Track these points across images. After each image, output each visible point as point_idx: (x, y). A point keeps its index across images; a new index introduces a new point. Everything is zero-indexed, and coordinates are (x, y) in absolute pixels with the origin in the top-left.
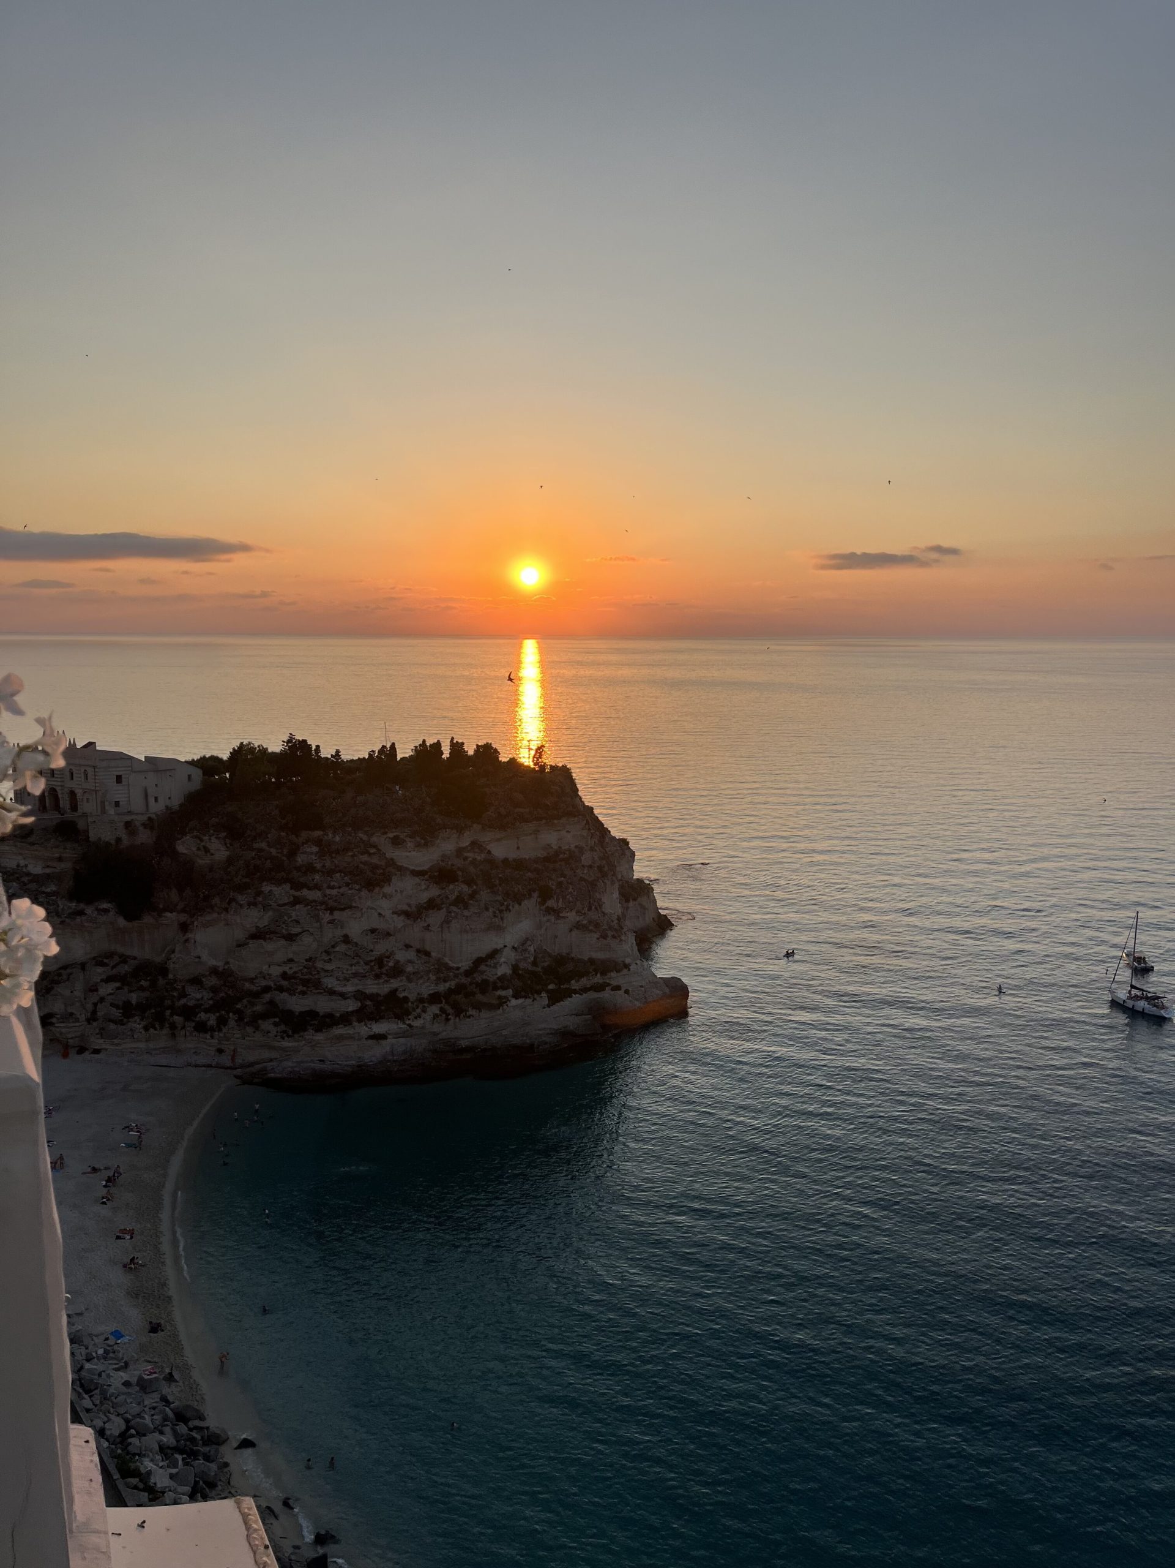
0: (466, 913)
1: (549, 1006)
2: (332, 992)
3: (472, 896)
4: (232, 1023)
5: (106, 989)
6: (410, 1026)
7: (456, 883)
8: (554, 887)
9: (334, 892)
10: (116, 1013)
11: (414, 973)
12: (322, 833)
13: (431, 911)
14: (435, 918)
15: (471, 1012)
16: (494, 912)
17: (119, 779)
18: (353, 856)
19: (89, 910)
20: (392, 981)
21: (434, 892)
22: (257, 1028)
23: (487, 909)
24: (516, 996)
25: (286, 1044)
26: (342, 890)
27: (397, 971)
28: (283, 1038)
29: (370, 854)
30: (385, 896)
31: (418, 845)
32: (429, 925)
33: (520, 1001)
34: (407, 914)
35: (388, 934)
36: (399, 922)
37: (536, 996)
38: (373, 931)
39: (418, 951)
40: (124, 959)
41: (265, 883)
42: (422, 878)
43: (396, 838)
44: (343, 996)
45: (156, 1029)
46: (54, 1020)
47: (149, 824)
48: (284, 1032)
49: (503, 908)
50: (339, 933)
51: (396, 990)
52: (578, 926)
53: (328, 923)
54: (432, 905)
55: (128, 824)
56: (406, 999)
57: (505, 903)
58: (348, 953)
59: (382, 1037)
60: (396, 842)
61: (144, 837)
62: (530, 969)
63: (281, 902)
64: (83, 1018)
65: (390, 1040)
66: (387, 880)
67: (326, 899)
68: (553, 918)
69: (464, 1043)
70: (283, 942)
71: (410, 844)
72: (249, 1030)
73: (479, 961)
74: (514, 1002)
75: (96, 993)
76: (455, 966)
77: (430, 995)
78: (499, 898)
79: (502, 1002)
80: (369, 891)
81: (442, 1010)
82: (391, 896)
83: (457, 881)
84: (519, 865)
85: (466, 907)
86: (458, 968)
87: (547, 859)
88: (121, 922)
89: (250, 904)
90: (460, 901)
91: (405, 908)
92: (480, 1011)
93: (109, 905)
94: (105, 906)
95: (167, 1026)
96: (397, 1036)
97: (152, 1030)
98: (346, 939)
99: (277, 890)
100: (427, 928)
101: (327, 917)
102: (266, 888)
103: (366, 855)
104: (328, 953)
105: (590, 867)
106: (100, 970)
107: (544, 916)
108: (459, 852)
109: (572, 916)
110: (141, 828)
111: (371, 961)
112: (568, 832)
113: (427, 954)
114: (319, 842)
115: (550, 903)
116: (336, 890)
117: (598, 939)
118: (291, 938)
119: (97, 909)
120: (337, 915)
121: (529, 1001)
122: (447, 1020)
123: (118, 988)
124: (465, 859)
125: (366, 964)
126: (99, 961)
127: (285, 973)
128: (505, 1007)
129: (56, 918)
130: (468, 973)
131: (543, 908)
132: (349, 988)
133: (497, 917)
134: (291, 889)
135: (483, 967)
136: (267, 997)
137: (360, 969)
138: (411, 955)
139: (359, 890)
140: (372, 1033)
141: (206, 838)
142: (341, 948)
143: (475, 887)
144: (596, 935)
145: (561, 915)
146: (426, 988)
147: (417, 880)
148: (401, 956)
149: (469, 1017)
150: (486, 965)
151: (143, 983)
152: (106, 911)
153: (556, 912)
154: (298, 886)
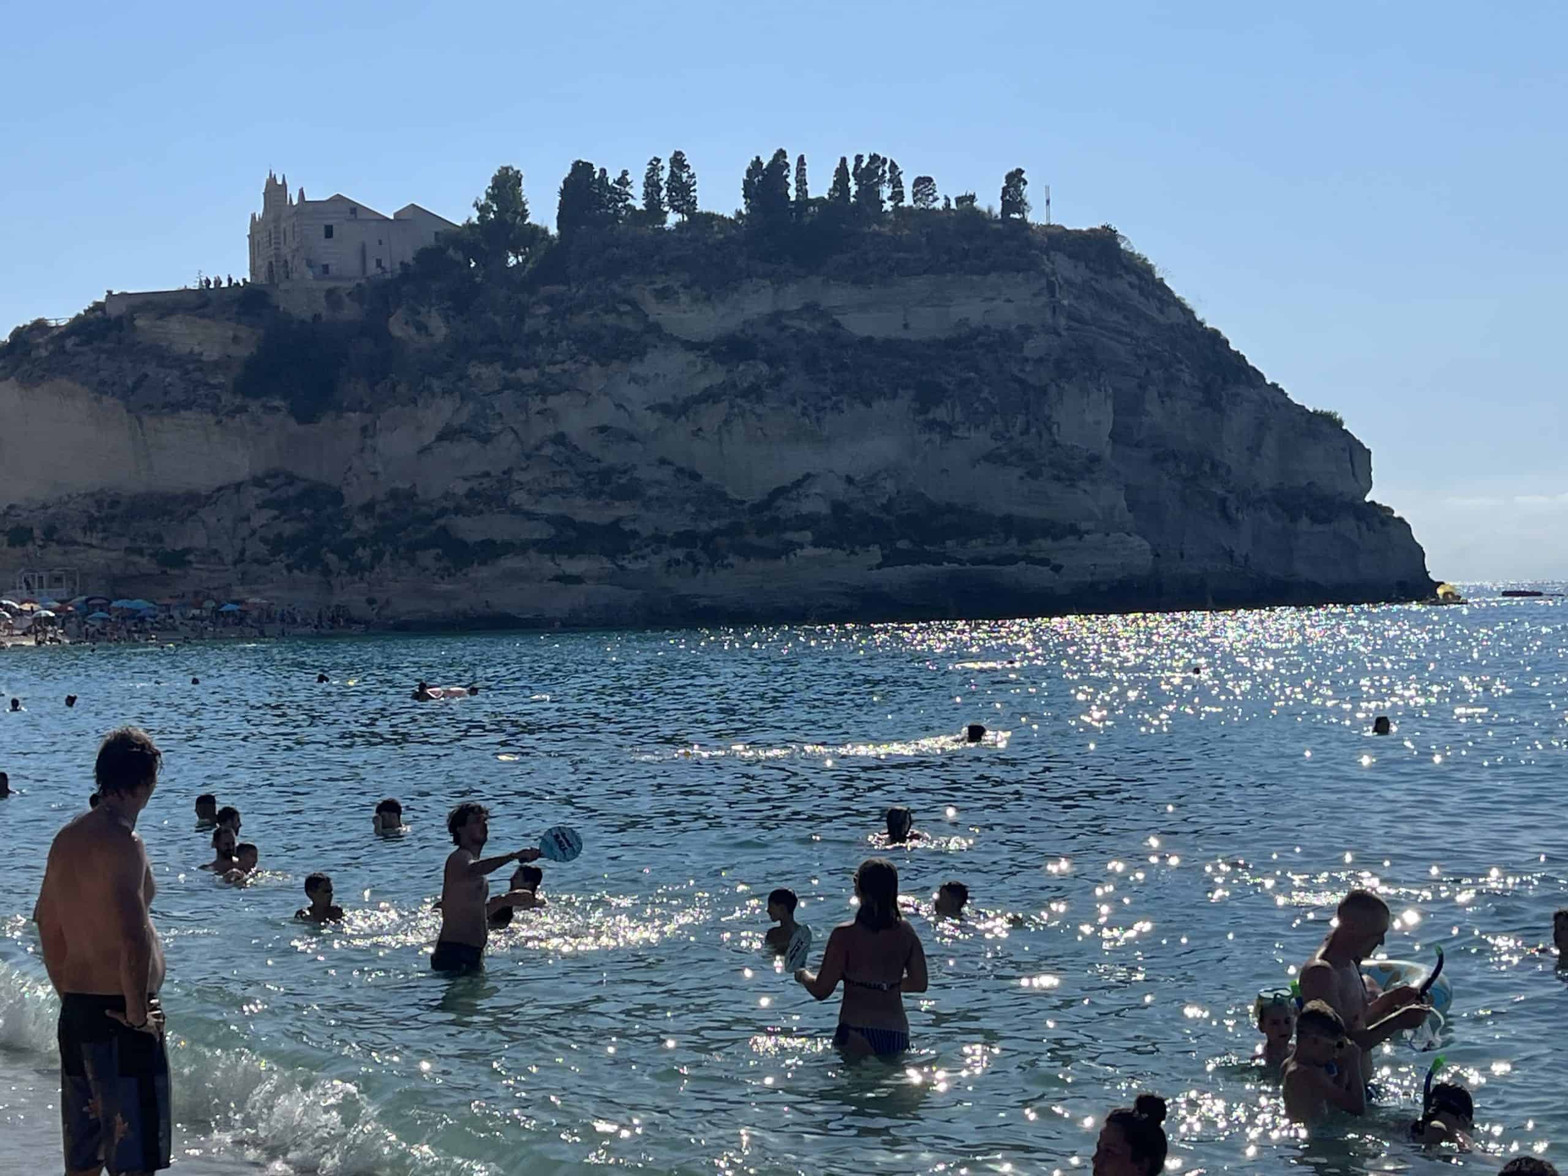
0: (759, 409)
1: (879, 566)
2: (516, 510)
3: (776, 382)
4: (387, 558)
5: (260, 518)
6: (622, 568)
7: (751, 362)
8: (951, 387)
9: (556, 369)
10: (263, 550)
11: (657, 499)
12: (565, 288)
13: (704, 406)
14: (711, 417)
15: (732, 559)
16: (805, 408)
17: (329, 232)
18: (592, 316)
19: (254, 406)
20: (617, 504)
21: (717, 376)
22: (413, 562)
23: (794, 403)
24: (816, 544)
25: (444, 587)
26: (566, 366)
27: (631, 492)
28: (442, 578)
29: (621, 314)
30: (634, 379)
31: (695, 300)
32: (700, 429)
33: (823, 551)
34: (665, 409)
35: (632, 438)
36: (652, 422)
37: (857, 549)
38: (603, 429)
39: (680, 470)
40: (291, 480)
41: (474, 362)
42: (699, 353)
43: (666, 289)
44: (530, 516)
45: (302, 571)
46: (191, 557)
47: (358, 294)
48: (447, 569)
49: (828, 404)
50: (551, 431)
51: (619, 520)
52: (992, 458)
53: (538, 413)
54: (710, 396)
55: (330, 293)
56: (634, 534)
57: (834, 398)
58: (556, 459)
59: (577, 580)
60: (663, 295)
61: (350, 312)
62: (872, 514)
63: (489, 390)
64: (229, 559)
65: (588, 587)
66: (640, 353)
67: (543, 379)
68: (937, 438)
69: (703, 602)
70: (475, 444)
71: (684, 298)
72: (404, 564)
73: (780, 492)
74: (809, 551)
75: (246, 524)
76: (738, 498)
77: (676, 533)
78: (826, 390)
79: (790, 547)
80: (602, 365)
81: (690, 557)
82: (646, 381)
83: (754, 358)
84: (890, 347)
85: (760, 399)
86: (743, 502)
87: (949, 344)
88: (292, 425)
89: (445, 392)
90: (754, 392)
91: (669, 400)
92: (748, 559)
93: (283, 403)
94: (277, 403)
95: (319, 568)
96: (599, 579)
97: (296, 572)
98: (560, 439)
99: (485, 371)
100: (697, 432)
101: (536, 404)
102: (473, 370)
103: (614, 315)
104: (528, 457)
105: (1040, 360)
106: (257, 491)
107: (920, 433)
108: (775, 318)
109: (980, 439)
110: (347, 300)
111: (589, 473)
112: (1009, 301)
113: (695, 476)
114: (550, 300)
115: (940, 413)
116: (558, 366)
117: (1021, 478)
118: (486, 439)
119: (264, 406)
120: (553, 401)
121: (839, 554)
122: (696, 572)
123: (276, 518)
124: (783, 328)
125: (579, 475)
126: (258, 482)
127: (471, 489)
128: (792, 556)
129: (210, 416)
130: (757, 508)
131: (921, 418)
132: (547, 508)
133: (809, 417)
134: (503, 369)
135: (780, 502)
136: (441, 522)
137: (566, 481)
138: (665, 474)
139: (588, 364)
140: (560, 572)
141: (423, 310)
142: (548, 450)
143: (782, 369)
144: (1019, 472)
145: (954, 433)
146: (675, 522)
147: (691, 356)
148: (644, 473)
149: (725, 567)
150: (786, 499)
151: (305, 511)
152: (277, 409)
153: (947, 429)
154: (511, 364)
